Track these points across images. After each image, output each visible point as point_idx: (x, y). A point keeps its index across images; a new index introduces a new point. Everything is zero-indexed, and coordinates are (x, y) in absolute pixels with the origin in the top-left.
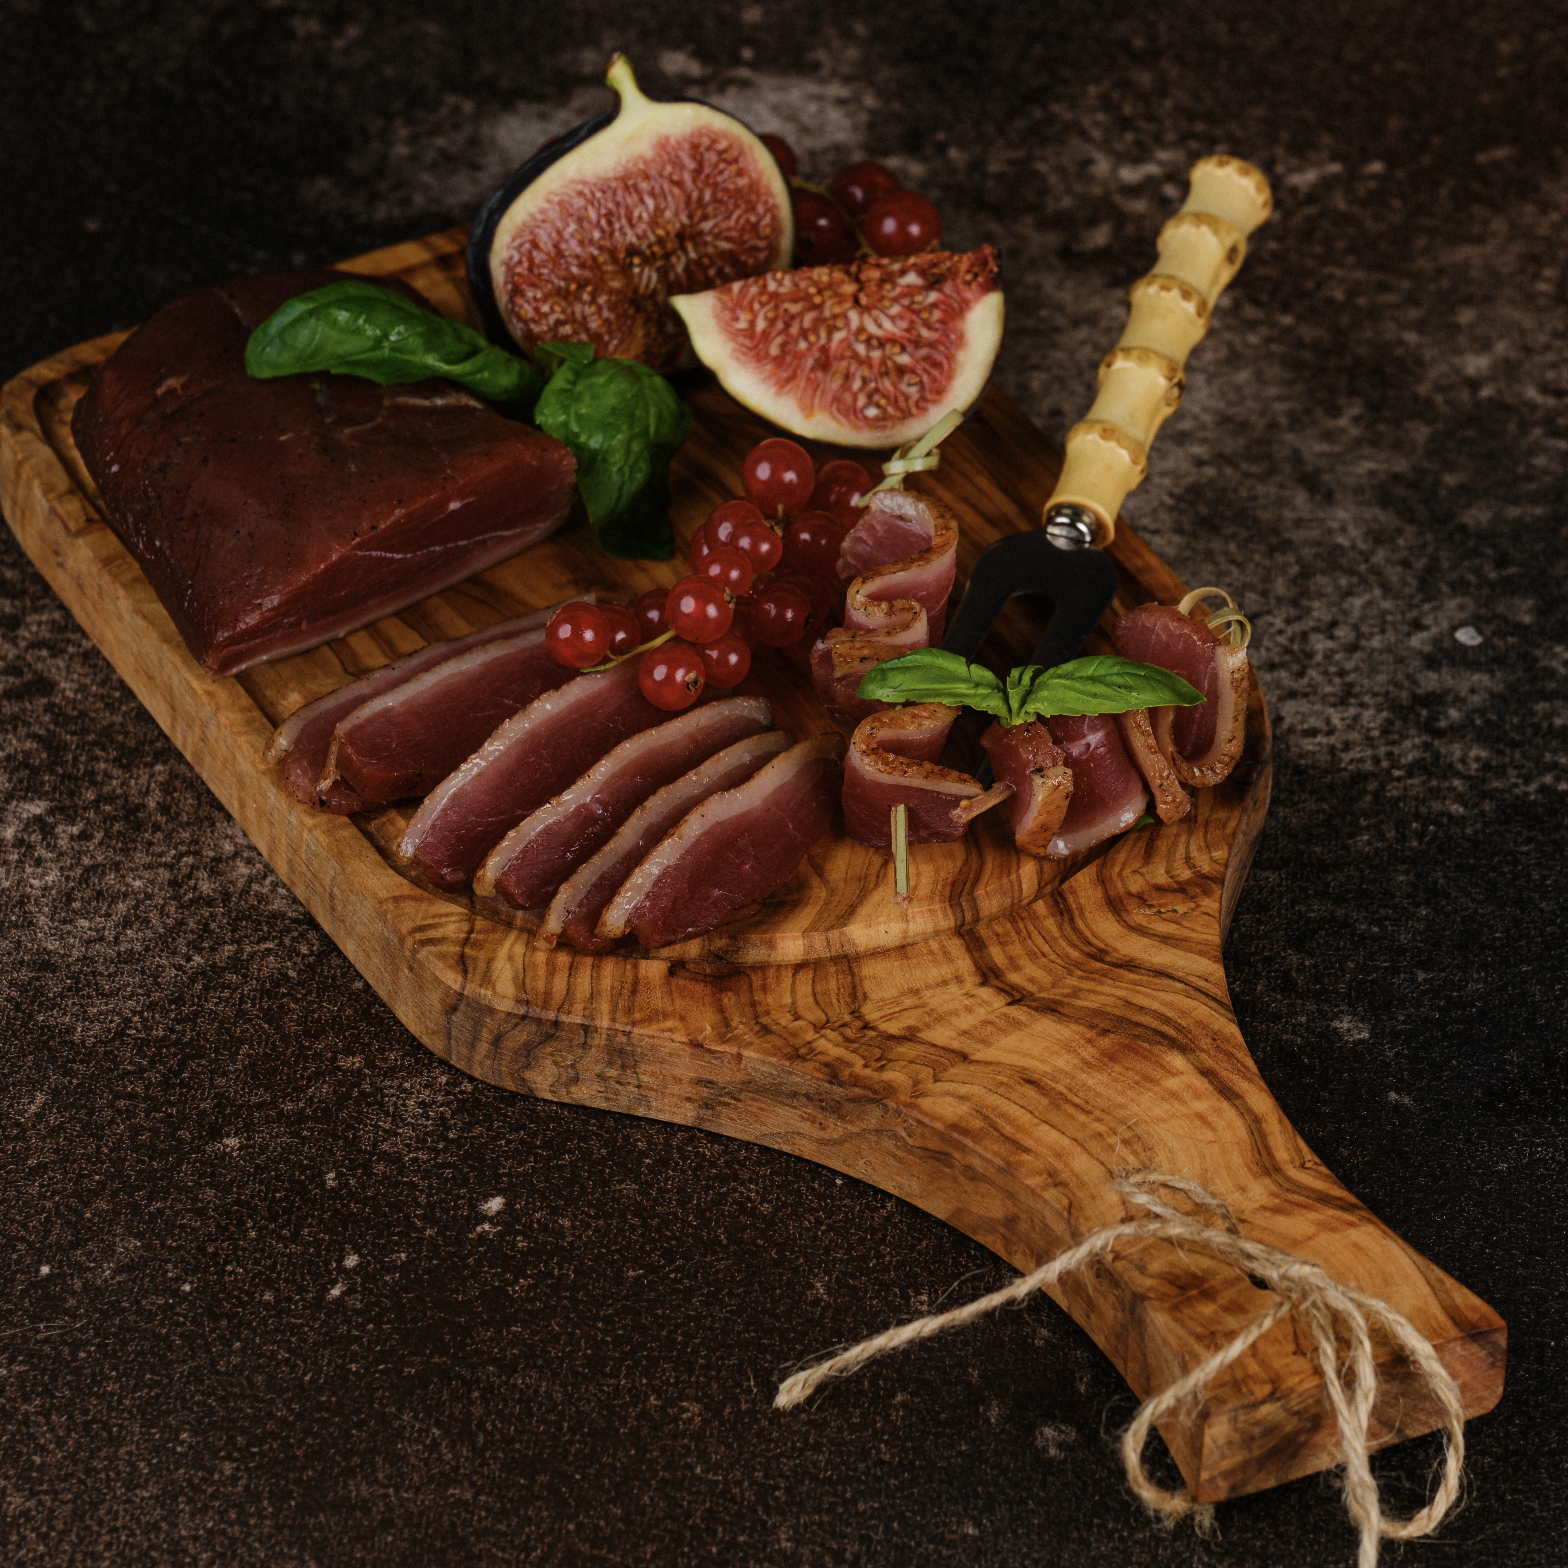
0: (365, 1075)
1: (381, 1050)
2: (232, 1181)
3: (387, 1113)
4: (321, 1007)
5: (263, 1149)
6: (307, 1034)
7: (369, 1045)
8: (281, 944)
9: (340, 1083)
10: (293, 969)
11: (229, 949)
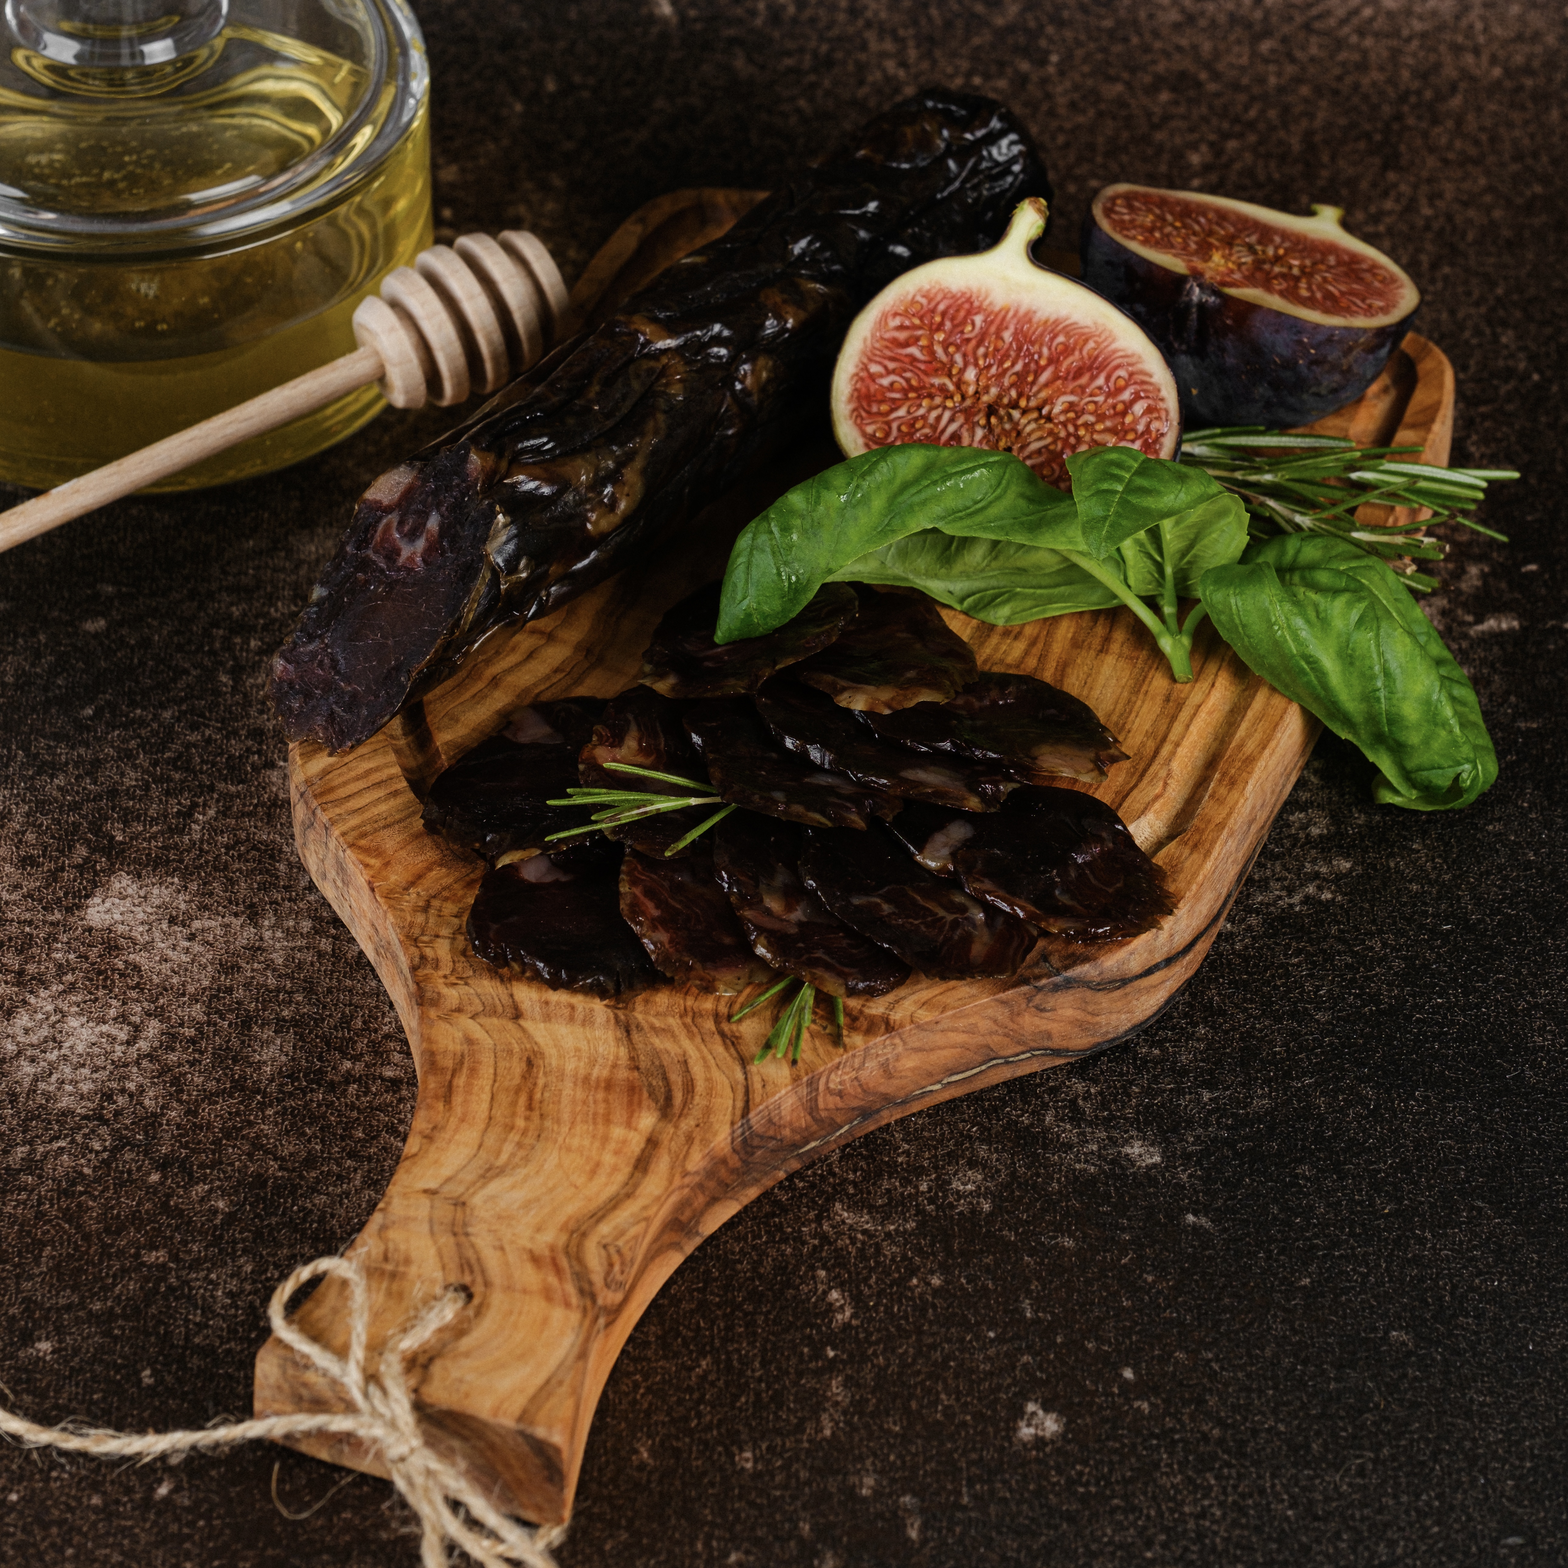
0: (171, 1269)
1: (184, 1243)
2: (49, 1385)
3: (196, 1307)
4: (119, 1203)
5: (76, 1351)
6: (107, 1230)
7: (172, 1238)
8: (73, 1141)
9: (147, 1280)
10: (88, 1166)
11: (21, 1151)
